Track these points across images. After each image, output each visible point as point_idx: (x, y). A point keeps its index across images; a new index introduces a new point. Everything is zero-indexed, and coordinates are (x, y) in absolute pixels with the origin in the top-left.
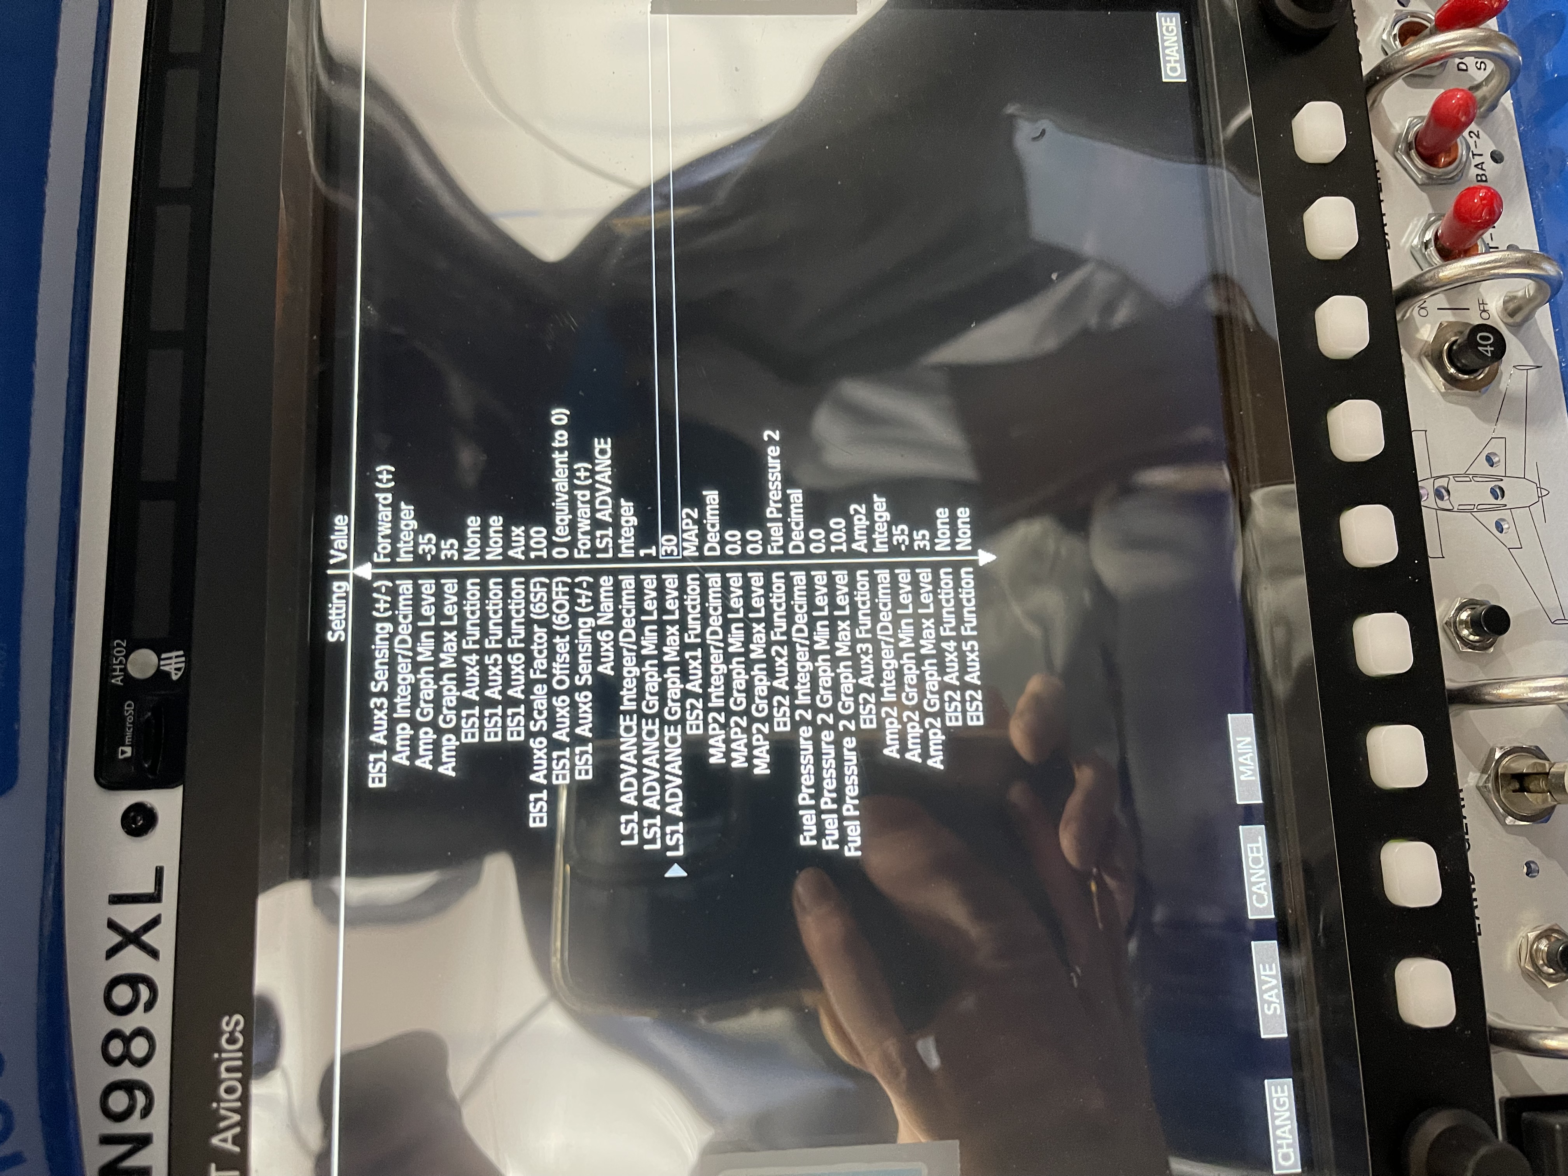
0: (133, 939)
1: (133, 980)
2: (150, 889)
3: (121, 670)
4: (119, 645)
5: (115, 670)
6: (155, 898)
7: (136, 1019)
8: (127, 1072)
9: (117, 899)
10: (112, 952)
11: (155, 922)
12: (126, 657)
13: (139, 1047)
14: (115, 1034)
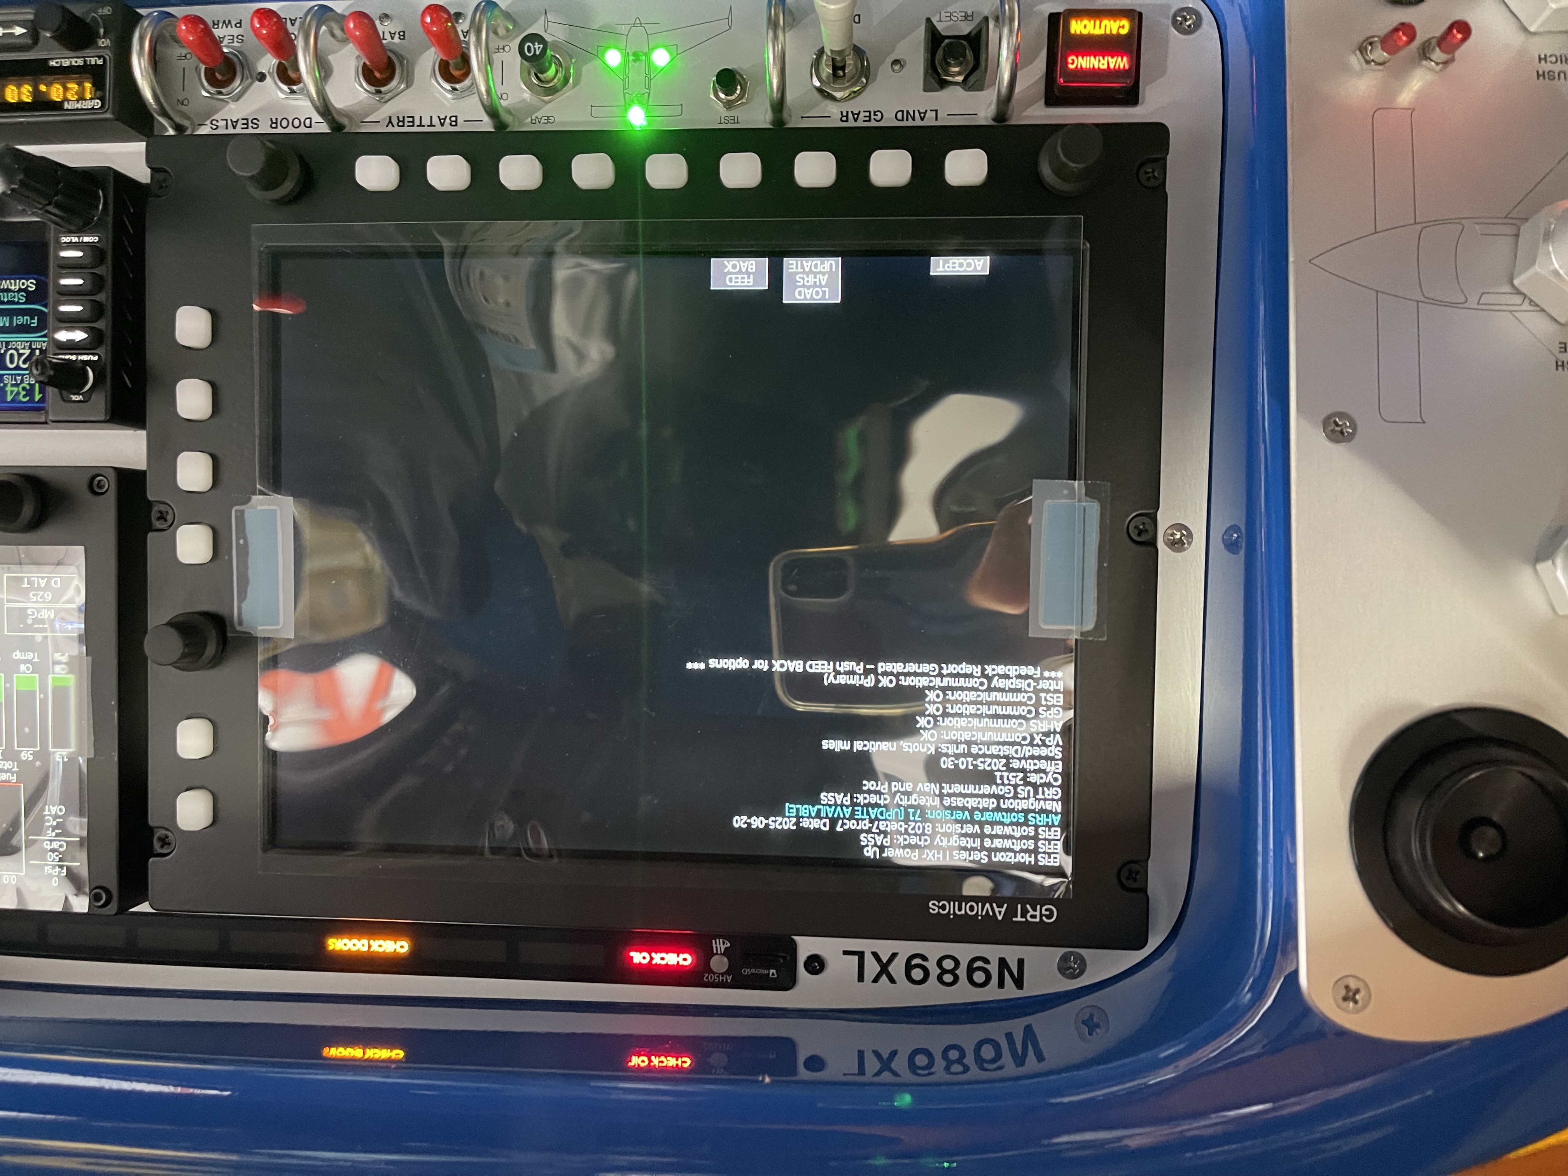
0: (884, 969)
1: (909, 967)
2: (856, 958)
3: (723, 976)
4: (707, 978)
5: (723, 980)
6: (861, 955)
7: (931, 966)
8: (962, 972)
9: (861, 978)
10: (892, 980)
11: (875, 955)
12: (714, 973)
13: (948, 964)
14: (940, 978)
